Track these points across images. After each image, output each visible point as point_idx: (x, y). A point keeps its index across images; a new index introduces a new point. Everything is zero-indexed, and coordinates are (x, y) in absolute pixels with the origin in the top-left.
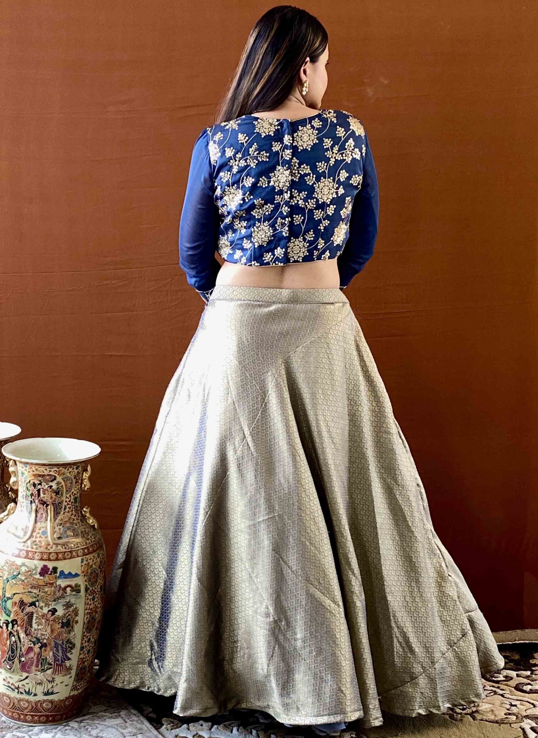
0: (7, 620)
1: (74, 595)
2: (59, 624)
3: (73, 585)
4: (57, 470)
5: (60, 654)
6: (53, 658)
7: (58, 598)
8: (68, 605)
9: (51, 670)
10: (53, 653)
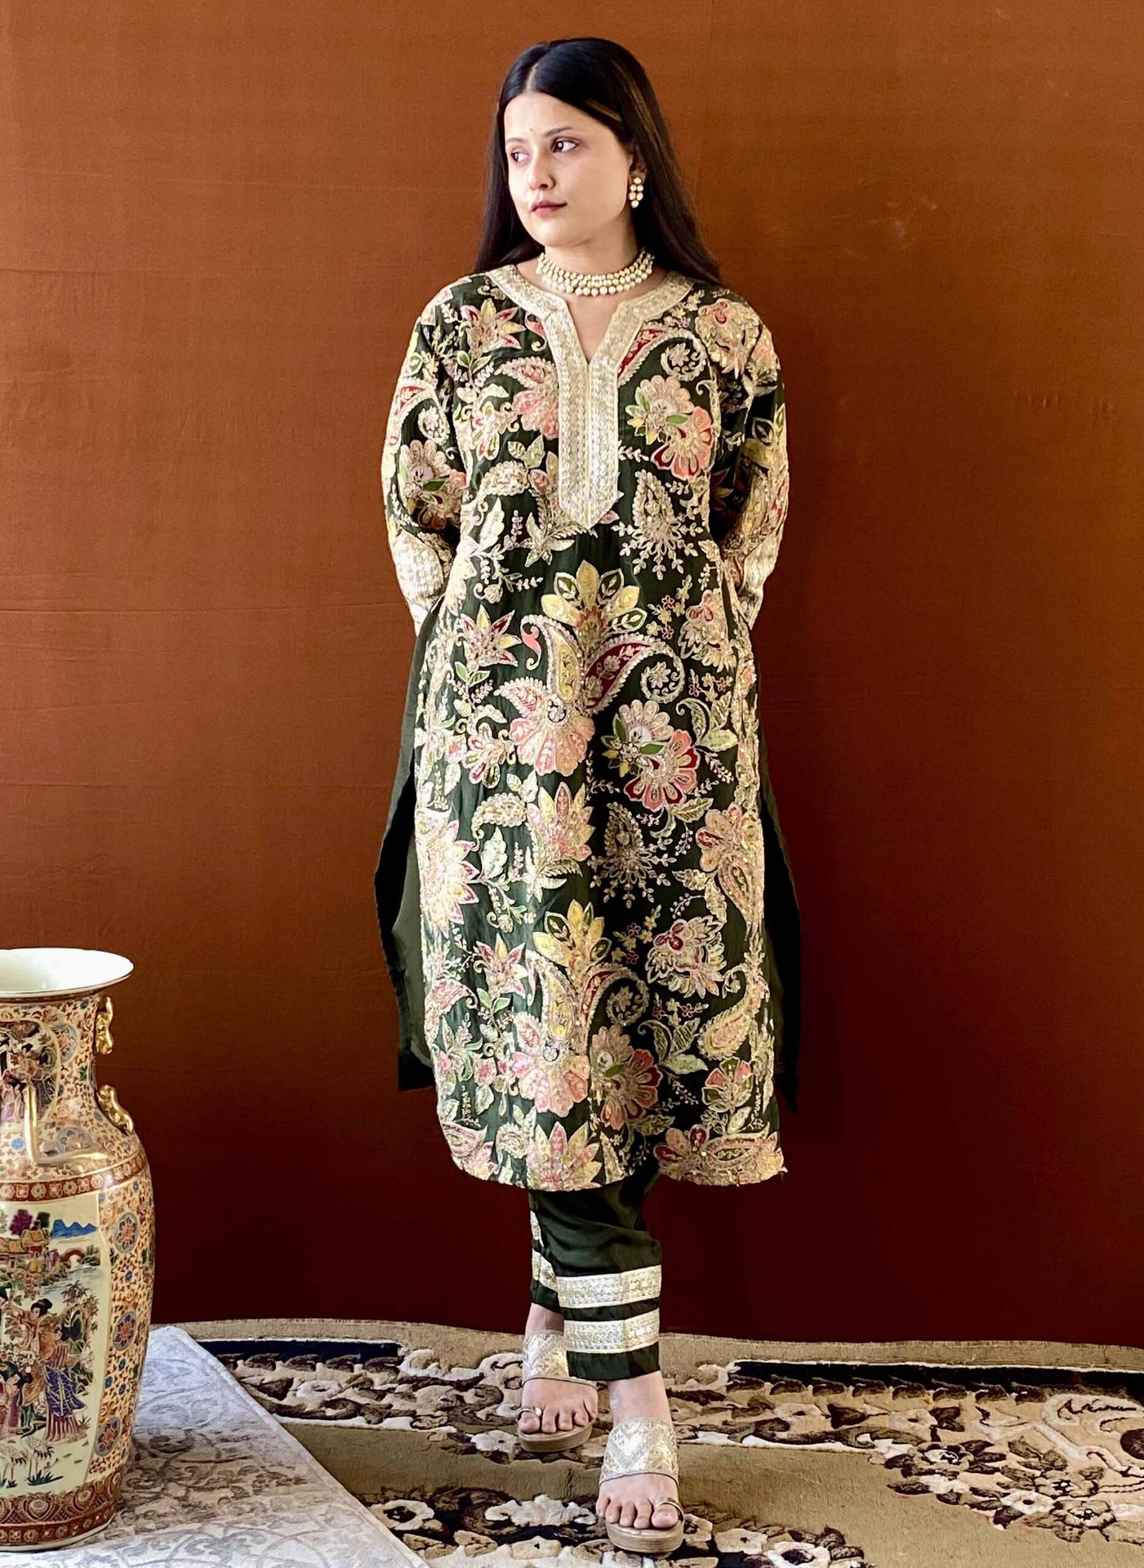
1: (86, 1271)
2: (56, 1332)
3: (84, 1250)
4: (42, 1011)
5: (62, 1395)
6: (47, 1405)
7: (55, 1278)
8: (74, 1292)
9: (43, 1430)
10: (47, 1394)
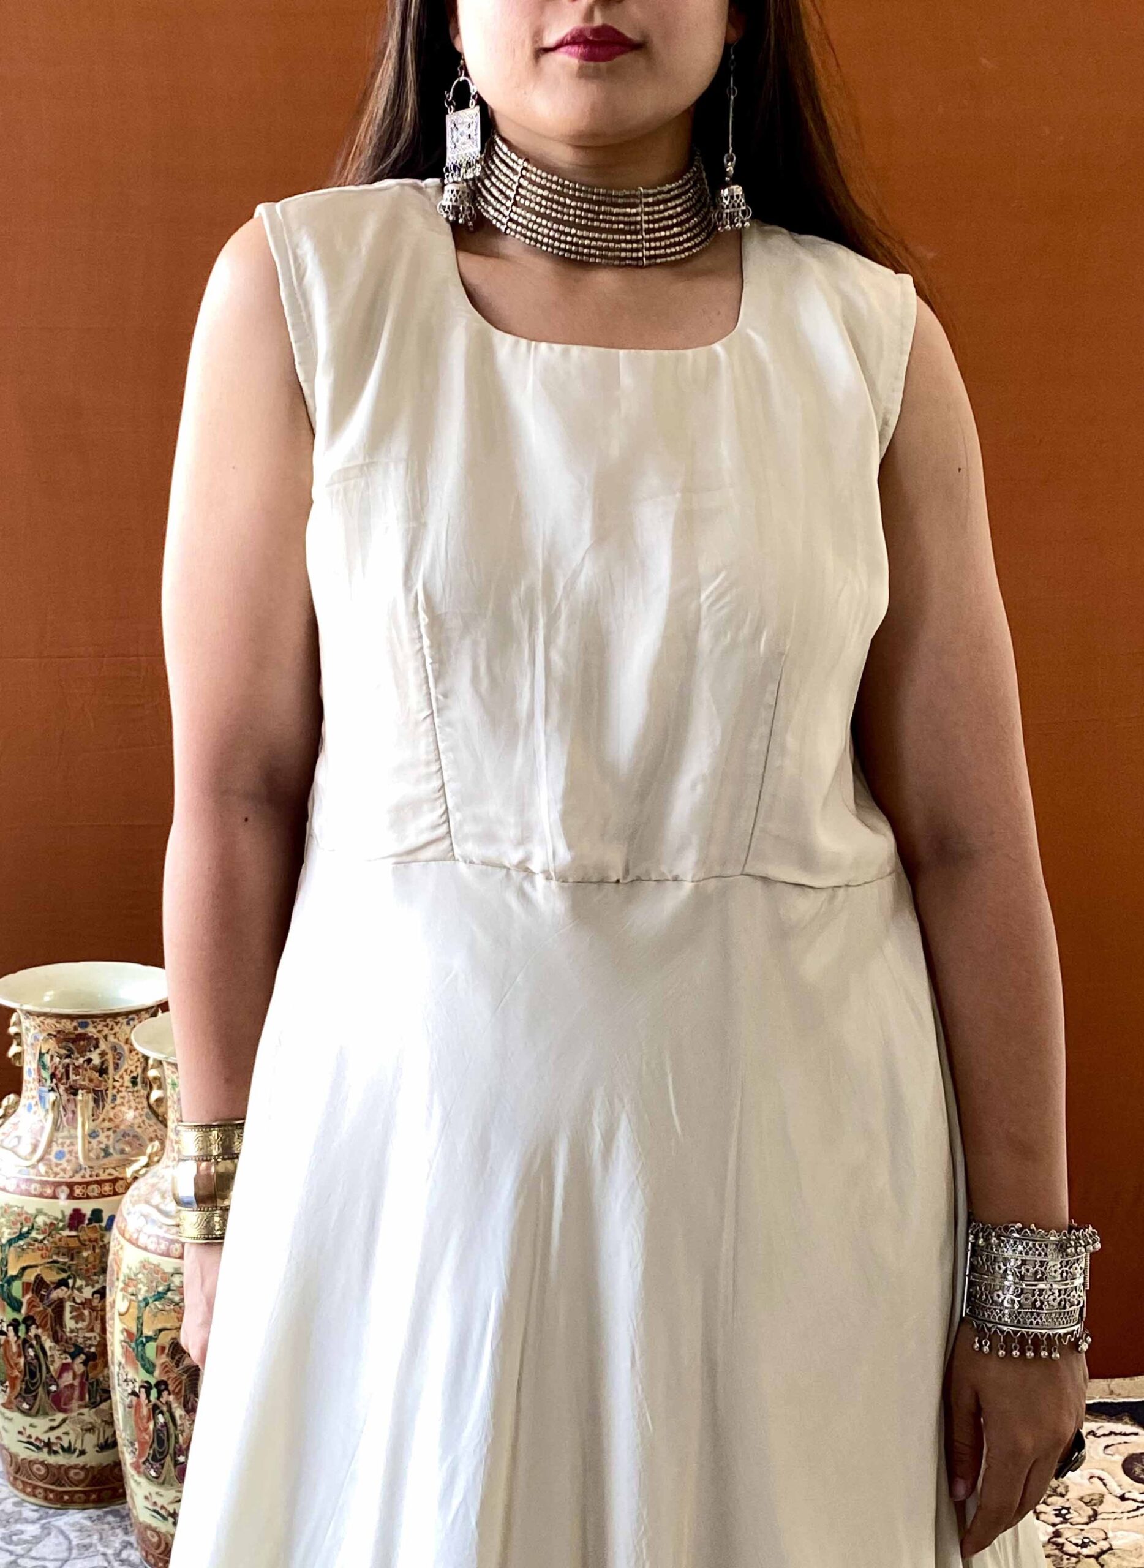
0: (147, 1382)
